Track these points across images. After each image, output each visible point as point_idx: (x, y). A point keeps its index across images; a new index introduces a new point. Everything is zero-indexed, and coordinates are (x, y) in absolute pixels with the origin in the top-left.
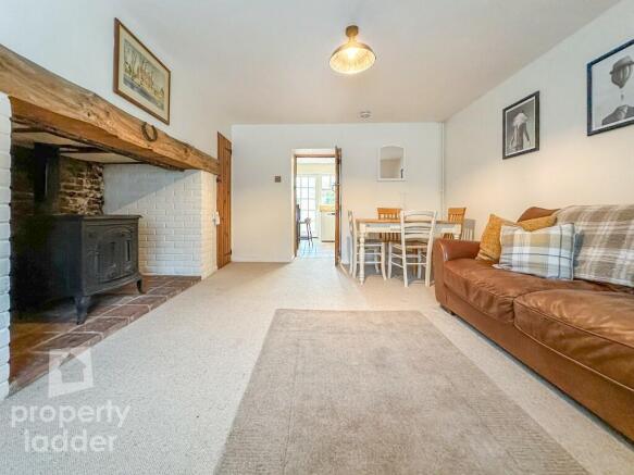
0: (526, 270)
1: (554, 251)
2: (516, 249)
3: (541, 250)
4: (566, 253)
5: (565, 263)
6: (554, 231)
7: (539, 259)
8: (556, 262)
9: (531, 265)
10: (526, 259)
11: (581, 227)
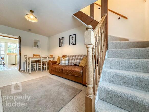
0: (63, 64)
1: (66, 61)
2: (62, 61)
3: (65, 61)
4: (68, 61)
5: (68, 63)
6: (66, 58)
7: (65, 63)
8: (67, 63)
9: (64, 64)
10: (63, 63)
11: (69, 58)
